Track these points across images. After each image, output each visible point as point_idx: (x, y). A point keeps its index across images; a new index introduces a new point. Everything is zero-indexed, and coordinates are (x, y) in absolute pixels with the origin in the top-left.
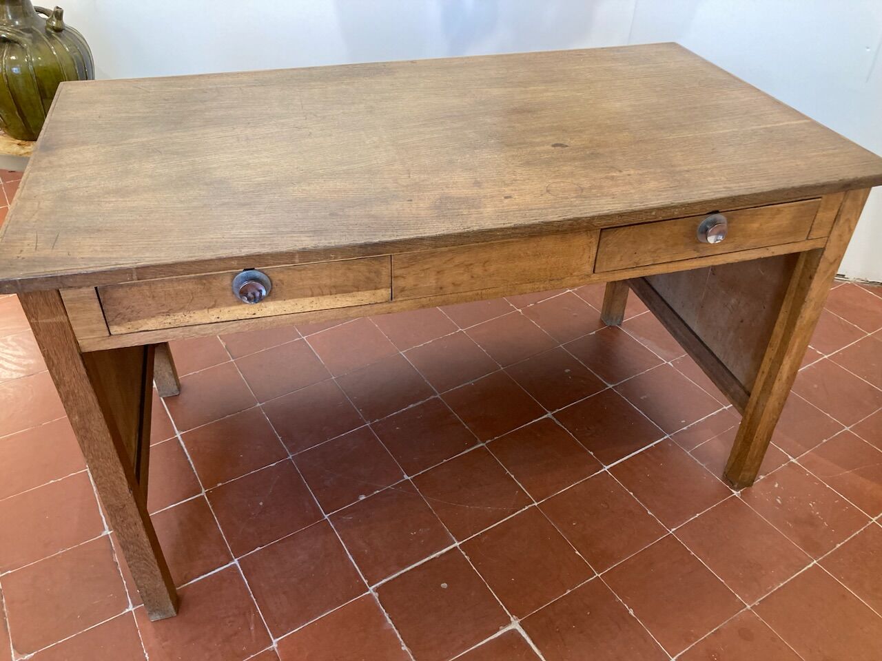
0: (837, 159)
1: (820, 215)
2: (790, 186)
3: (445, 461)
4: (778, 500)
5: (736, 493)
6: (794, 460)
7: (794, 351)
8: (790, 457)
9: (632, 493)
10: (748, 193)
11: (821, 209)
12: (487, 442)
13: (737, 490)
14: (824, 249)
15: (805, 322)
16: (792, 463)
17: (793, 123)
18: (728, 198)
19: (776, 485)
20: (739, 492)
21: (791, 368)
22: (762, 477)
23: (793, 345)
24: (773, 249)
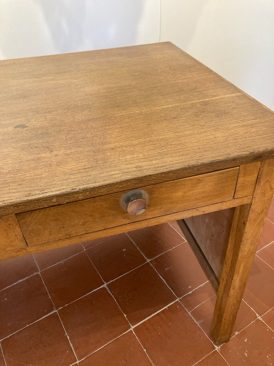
0: (254, 130)
1: (241, 180)
2: (200, 162)
3: (28, 325)
4: (246, 354)
5: (217, 348)
6: (260, 318)
7: (241, 271)
8: (257, 315)
9: (145, 350)
10: (156, 172)
11: (241, 175)
12: (60, 309)
13: (218, 345)
14: (251, 204)
15: (245, 253)
16: (259, 320)
17: (227, 96)
18: (134, 179)
19: (246, 340)
20: (219, 347)
21: (241, 280)
22: (237, 333)
23: (240, 268)
24: (203, 209)
